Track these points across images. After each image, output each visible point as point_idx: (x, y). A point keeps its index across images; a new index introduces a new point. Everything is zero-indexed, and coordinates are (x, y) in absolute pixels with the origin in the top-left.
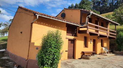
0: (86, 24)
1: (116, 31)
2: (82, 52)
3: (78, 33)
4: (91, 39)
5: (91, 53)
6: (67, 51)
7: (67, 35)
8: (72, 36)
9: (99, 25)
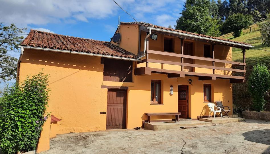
0: (144, 54)
1: (245, 64)
2: (146, 114)
3: (135, 74)
4: (172, 86)
5: (173, 116)
6: (105, 113)
7: (104, 80)
8: (121, 81)
9: (184, 54)
